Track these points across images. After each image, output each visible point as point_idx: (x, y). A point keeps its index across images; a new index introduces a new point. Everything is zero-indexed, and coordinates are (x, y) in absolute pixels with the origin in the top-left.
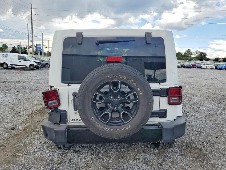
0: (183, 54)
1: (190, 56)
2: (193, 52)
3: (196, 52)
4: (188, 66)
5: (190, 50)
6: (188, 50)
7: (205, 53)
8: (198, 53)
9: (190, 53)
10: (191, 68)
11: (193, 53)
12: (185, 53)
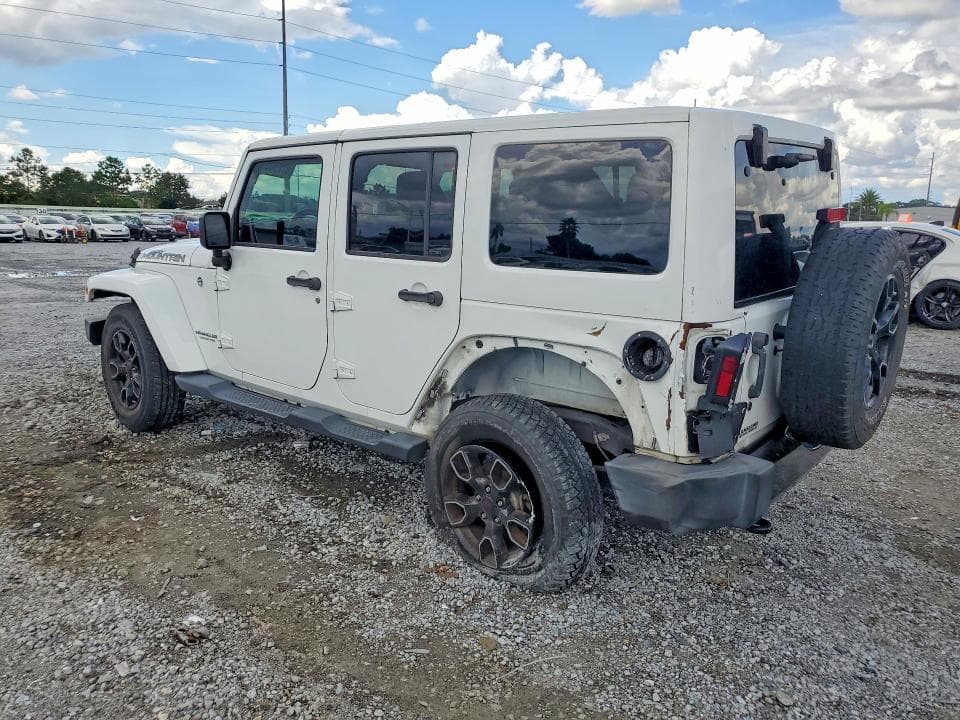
0: (89, 178)
1: (120, 186)
2: (131, 171)
3: (144, 170)
4: (160, 231)
5: (116, 161)
6: (109, 159)
7: (181, 177)
8: (152, 176)
9: (122, 175)
10: (172, 240)
11: (133, 177)
12: (98, 176)
